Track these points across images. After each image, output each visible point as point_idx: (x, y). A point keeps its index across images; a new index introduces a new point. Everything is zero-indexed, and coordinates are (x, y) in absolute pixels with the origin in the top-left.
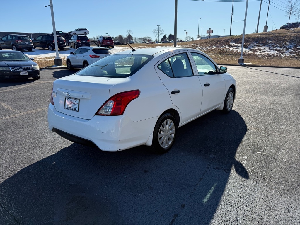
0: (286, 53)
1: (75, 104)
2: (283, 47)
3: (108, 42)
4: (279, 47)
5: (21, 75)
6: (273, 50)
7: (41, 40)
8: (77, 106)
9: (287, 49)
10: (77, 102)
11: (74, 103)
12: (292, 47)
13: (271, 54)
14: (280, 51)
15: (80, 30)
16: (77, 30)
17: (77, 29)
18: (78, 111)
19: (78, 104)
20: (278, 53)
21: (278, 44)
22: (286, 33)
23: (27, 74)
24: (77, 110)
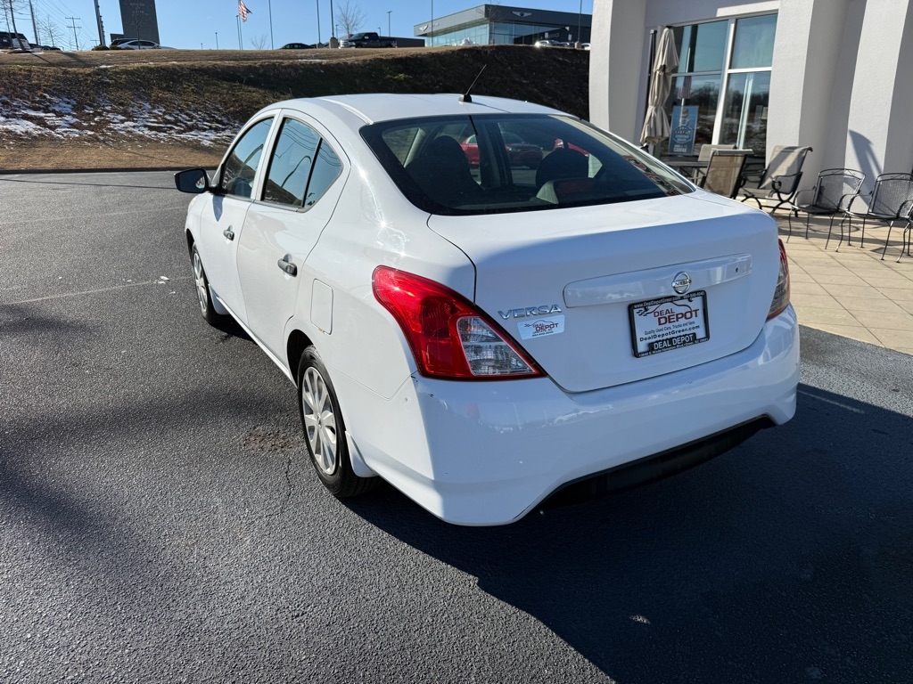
0: (64, 127)
1: (688, 315)
2: (43, 109)
4: (29, 108)
6: (14, 116)
8: (699, 320)
9: (59, 115)
10: (697, 303)
11: (684, 315)
12: (68, 108)
13: (18, 132)
14: (40, 122)
18: (708, 336)
19: (700, 313)
20: (38, 127)
21: (21, 98)
22: (25, 64)
24: (700, 334)
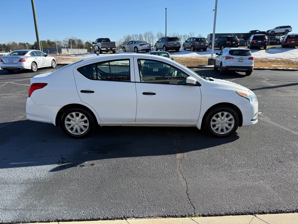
3: (293, 41)
5: (154, 71)
7: (218, 41)
15: (281, 27)
16: (277, 28)
17: (278, 26)
23: (158, 71)
